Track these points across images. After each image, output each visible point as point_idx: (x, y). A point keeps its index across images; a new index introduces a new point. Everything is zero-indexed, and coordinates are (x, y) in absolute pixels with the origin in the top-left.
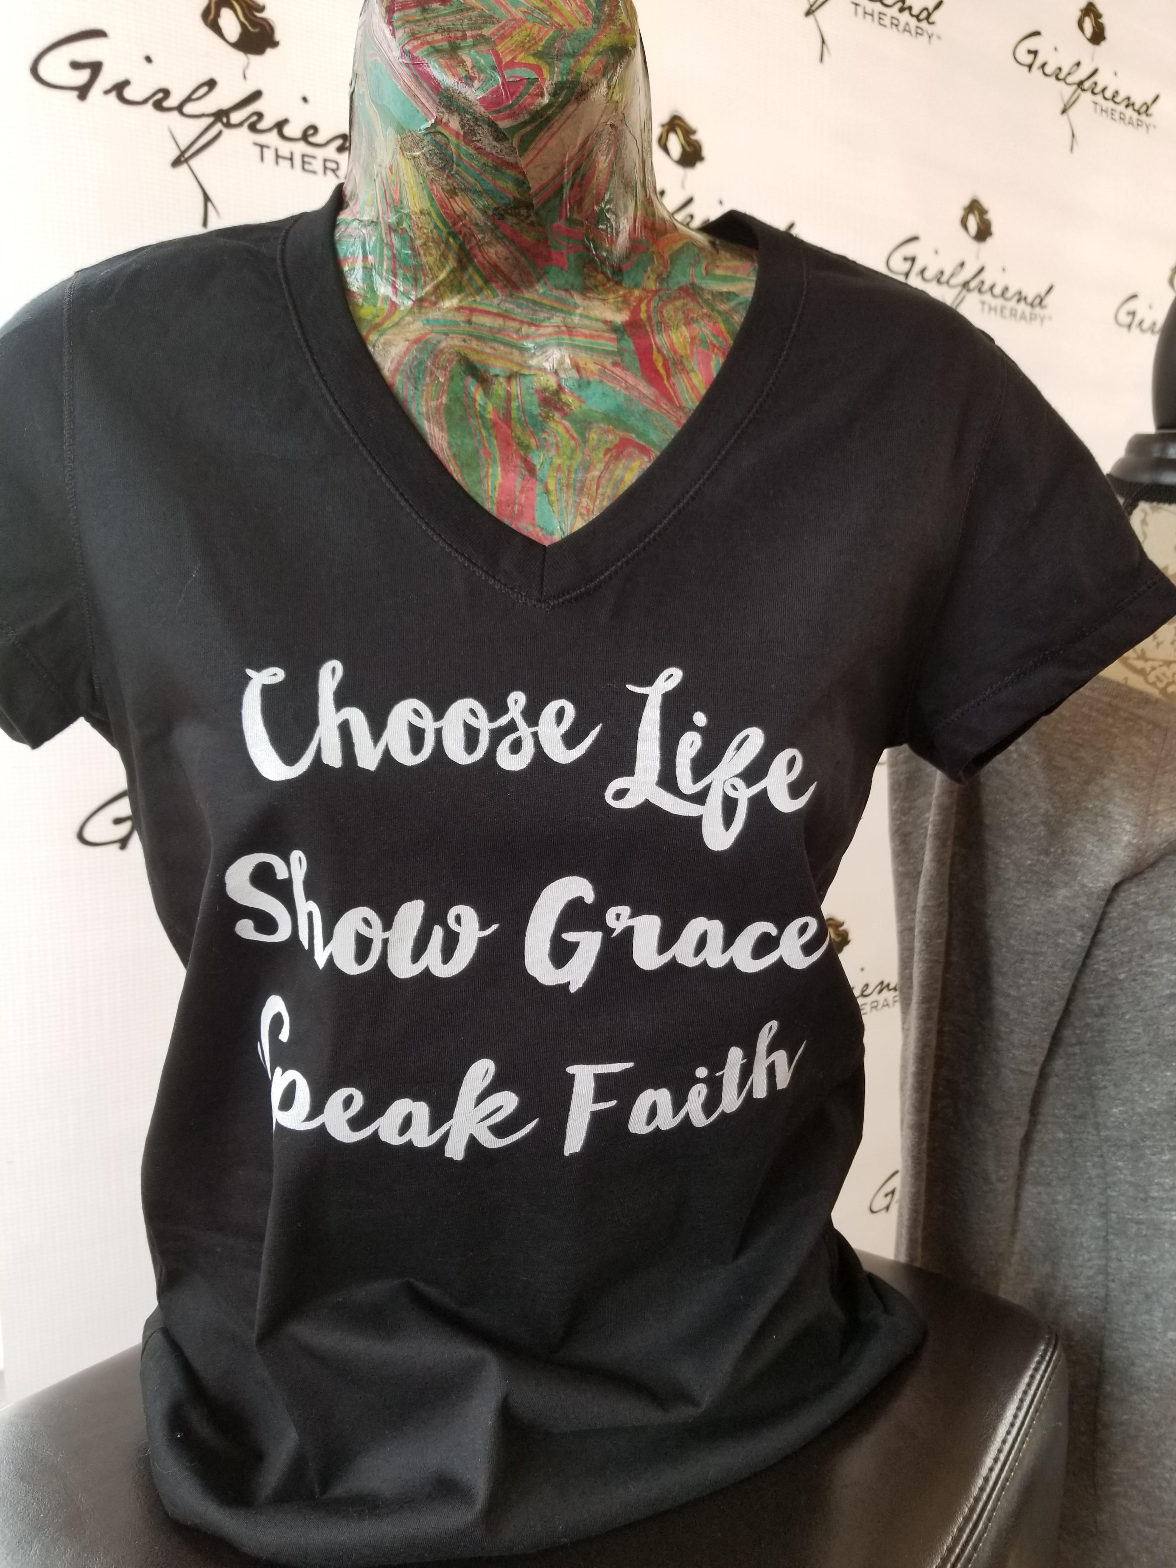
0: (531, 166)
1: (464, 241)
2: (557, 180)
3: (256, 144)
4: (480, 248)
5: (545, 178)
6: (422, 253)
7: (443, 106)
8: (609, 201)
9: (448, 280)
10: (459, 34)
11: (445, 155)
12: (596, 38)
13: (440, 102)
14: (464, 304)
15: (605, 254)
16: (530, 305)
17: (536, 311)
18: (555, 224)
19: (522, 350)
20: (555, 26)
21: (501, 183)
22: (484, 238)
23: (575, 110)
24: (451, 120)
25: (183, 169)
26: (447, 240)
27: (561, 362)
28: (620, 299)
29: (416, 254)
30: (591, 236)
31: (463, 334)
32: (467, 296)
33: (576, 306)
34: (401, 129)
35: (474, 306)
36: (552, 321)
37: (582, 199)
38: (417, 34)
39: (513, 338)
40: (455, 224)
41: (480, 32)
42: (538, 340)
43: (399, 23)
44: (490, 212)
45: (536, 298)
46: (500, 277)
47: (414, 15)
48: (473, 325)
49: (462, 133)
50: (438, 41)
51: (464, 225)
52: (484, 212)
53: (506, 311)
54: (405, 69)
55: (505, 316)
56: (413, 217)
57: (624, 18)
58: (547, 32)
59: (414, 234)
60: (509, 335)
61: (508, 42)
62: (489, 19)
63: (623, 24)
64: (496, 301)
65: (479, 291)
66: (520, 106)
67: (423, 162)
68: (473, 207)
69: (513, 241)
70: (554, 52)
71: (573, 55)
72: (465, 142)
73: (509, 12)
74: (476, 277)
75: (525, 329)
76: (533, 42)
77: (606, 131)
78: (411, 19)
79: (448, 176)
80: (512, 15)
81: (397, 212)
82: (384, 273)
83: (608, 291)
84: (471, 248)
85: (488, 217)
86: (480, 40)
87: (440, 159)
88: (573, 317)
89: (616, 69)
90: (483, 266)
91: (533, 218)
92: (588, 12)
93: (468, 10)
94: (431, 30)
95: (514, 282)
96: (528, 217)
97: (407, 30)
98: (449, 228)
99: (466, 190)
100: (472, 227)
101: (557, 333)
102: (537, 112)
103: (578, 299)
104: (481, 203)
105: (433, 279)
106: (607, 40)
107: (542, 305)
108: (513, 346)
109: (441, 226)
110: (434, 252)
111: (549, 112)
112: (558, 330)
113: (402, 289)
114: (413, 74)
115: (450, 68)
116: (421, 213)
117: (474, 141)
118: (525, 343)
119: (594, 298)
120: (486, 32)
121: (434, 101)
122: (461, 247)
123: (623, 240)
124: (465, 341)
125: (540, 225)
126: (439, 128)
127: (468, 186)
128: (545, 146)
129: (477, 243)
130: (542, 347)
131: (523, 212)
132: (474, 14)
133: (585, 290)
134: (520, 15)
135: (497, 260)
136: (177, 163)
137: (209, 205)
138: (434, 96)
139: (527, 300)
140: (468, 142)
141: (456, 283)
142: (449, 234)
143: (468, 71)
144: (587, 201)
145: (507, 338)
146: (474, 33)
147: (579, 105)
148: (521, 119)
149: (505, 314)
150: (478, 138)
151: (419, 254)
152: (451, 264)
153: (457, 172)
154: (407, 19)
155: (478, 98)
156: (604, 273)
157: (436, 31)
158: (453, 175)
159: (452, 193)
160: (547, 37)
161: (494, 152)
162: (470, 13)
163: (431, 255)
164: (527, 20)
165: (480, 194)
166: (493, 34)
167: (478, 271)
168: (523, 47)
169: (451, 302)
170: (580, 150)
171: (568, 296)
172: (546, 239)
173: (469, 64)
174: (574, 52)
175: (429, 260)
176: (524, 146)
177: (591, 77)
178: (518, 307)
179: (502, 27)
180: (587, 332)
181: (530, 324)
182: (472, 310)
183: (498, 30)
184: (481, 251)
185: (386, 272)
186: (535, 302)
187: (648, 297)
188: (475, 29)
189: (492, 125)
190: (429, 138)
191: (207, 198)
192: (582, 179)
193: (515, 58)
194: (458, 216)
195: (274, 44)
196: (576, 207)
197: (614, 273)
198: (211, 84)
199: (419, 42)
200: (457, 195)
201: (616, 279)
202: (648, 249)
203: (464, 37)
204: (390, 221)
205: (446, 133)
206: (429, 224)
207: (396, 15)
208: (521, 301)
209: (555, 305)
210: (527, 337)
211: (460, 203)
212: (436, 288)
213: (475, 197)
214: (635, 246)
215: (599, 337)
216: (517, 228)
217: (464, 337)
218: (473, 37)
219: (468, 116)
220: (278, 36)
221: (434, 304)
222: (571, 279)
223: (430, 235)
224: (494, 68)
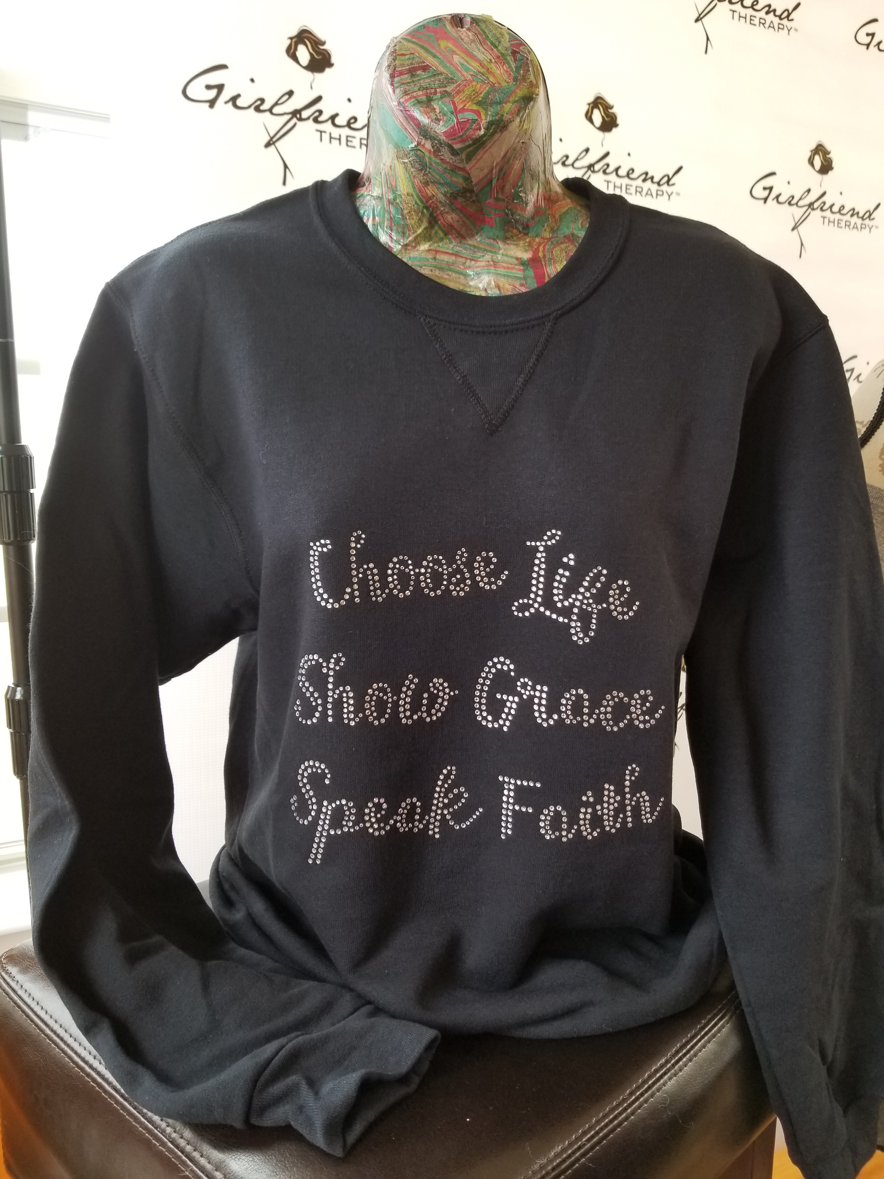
0: (473, 169)
1: (433, 211)
2: (489, 176)
3: (317, 131)
4: (442, 215)
5: (481, 175)
6: (408, 218)
7: (422, 136)
8: (521, 187)
9: (422, 234)
10: (433, 91)
11: (423, 162)
12: (514, 92)
13: (420, 133)
14: (432, 247)
15: (518, 217)
16: (472, 248)
17: (475, 252)
18: (487, 201)
19: (466, 275)
20: (490, 84)
21: (454, 179)
22: (445, 209)
23: (499, 137)
24: (426, 143)
25: (272, 148)
26: (423, 211)
27: (489, 284)
28: (527, 244)
29: (404, 217)
30: (510, 207)
31: (431, 266)
32: (434, 243)
33: (500, 249)
34: (397, 146)
35: (438, 249)
36: (485, 257)
37: (504, 186)
38: (408, 92)
39: (461, 268)
40: (427, 202)
41: (445, 89)
42: (475, 270)
43: (398, 85)
44: (449, 195)
45: (475, 244)
46: (454, 232)
47: (407, 79)
48: (437, 261)
49: (432, 151)
50: (420, 96)
51: (433, 202)
52: (445, 195)
53: (457, 251)
54: (400, 112)
55: (456, 255)
56: (403, 197)
57: (532, 77)
58: (485, 88)
59: (403, 206)
60: (458, 267)
61: (462, 96)
62: (451, 81)
63: (531, 81)
64: (451, 246)
65: (441, 240)
66: (466, 136)
67: (409, 166)
68: (438, 192)
69: (462, 211)
70: (489, 101)
71: (500, 103)
72: (434, 156)
73: (463, 75)
74: (440, 232)
75: (468, 263)
76: (476, 95)
77: (519, 146)
78: (404, 82)
79: (424, 174)
80: (464, 77)
81: (394, 193)
82: (385, 228)
83: (519, 239)
84: (437, 215)
85: (447, 198)
86: (445, 94)
87: (420, 165)
88: (498, 256)
89: (525, 111)
90: (444, 226)
91: (474, 198)
92: (510, 74)
93: (438, 74)
94: (416, 88)
95: (462, 235)
96: (471, 197)
97: (402, 89)
98: (424, 204)
99: (434, 183)
100: (438, 204)
101: (487, 266)
102: (477, 139)
103: (501, 245)
104: (443, 190)
105: (413, 233)
106: (520, 93)
107: (479, 249)
108: (462, 274)
109: (419, 203)
110: (415, 217)
111: (484, 139)
112: (488, 263)
113: (395, 238)
114: (405, 116)
115: (426, 113)
116: (408, 194)
117: (439, 155)
118: (468, 272)
119: (511, 244)
120: (448, 89)
121: (416, 132)
122: (431, 215)
123: (530, 208)
124: (431, 271)
125: (478, 202)
126: (419, 147)
127: (435, 180)
128: (481, 157)
129: (440, 212)
130: (478, 274)
131: (468, 195)
132: (442, 77)
133: (505, 239)
134: (469, 77)
135: (452, 222)
136: (268, 145)
137: (287, 170)
138: (416, 129)
139: (470, 245)
140: (436, 156)
141: (427, 235)
142: (424, 207)
143: (437, 115)
144: (508, 187)
145: (457, 268)
146: (442, 89)
147: (502, 133)
148: (467, 144)
149: (457, 253)
150: (442, 154)
151: (406, 218)
152: (425, 225)
153: (429, 172)
154: (402, 82)
155: (442, 131)
156: (516, 228)
157: (419, 89)
158: (427, 174)
159: (426, 184)
160: (485, 91)
161: (451, 162)
162: (440, 77)
163: (413, 219)
164: (474, 81)
165: (442, 185)
166: (453, 90)
167: (440, 228)
168: (470, 98)
169: (424, 247)
170: (502, 158)
171: (495, 243)
172: (482, 209)
173: (438, 111)
174: (501, 101)
175: (412, 222)
176: (469, 158)
177: (510, 117)
178: (464, 250)
179: (458, 86)
180: (505, 265)
181: (471, 260)
182: (437, 252)
183: (456, 87)
184: (442, 217)
185: (386, 228)
186: (475, 247)
187: (544, 242)
188: (442, 87)
189: (450, 147)
190: (413, 152)
191: (286, 167)
192: (504, 174)
193: (465, 106)
194: (430, 197)
195: (331, 65)
196: (500, 191)
197: (523, 228)
198: (290, 93)
199: (409, 96)
200: (429, 185)
201: (525, 232)
202: (546, 213)
203: (435, 93)
204: (389, 198)
205: (423, 151)
206: (412, 201)
207: (396, 79)
208: (466, 246)
209: (487, 248)
210: (469, 267)
211: (430, 190)
212: (416, 238)
213: (440, 186)
214: (538, 211)
215: (513, 268)
216: (464, 204)
217: (431, 268)
218: (440, 92)
219: (437, 142)
220: (333, 60)
221: (415, 247)
222: (497, 233)
223: (413, 208)
224: (452, 113)
